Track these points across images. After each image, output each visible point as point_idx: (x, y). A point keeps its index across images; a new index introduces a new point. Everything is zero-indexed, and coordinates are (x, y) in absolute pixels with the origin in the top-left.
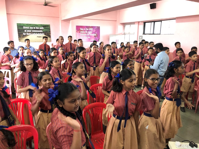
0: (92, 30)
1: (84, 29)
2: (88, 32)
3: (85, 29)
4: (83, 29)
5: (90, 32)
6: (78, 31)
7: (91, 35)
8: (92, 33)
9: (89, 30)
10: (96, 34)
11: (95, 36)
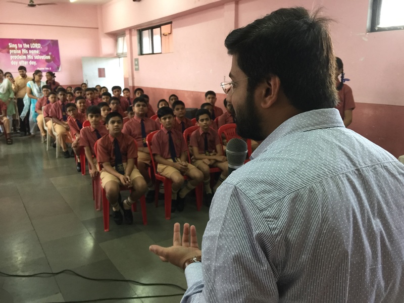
0: (39, 47)
1: (18, 46)
2: (28, 51)
3: (20, 46)
4: (15, 46)
5: (35, 51)
6: (4, 50)
7: (37, 57)
8: (40, 55)
9: (31, 47)
10: (51, 56)
11: (47, 61)
